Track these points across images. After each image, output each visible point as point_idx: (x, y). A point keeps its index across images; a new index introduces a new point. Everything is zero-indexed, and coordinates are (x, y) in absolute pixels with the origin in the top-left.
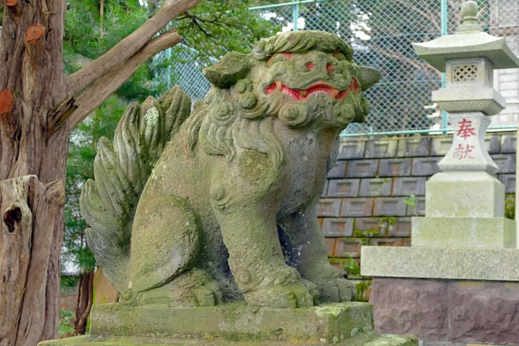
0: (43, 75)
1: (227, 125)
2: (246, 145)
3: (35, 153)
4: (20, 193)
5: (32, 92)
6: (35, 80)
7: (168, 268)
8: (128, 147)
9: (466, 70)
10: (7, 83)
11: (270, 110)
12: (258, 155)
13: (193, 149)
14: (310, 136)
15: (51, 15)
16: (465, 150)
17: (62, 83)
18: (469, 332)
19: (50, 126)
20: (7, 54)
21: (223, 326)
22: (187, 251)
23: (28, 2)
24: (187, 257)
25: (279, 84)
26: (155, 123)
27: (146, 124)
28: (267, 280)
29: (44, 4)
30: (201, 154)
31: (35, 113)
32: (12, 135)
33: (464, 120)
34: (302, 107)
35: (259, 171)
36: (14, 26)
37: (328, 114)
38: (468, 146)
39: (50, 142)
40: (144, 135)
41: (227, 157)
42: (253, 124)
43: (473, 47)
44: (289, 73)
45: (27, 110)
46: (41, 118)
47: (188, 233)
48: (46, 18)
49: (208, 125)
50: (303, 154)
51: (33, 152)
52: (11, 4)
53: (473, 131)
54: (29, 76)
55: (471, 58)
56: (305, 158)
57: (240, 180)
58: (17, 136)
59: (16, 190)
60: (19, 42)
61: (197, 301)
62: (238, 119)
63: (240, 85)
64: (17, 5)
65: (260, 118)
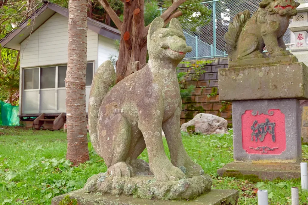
0: (139, 26)
1: (265, 16)
2: (270, 20)
3: (137, 54)
4: (135, 67)
5: (135, 33)
6: (136, 28)
7: (251, 50)
8: (237, 23)
9: (300, 17)
10: (126, 30)
11: (276, 12)
12: (274, 22)
13: (256, 22)
14: (285, 18)
15: (141, 5)
16: (300, 44)
17: (144, 30)
18: (304, 102)
19: (142, 45)
20: (126, 20)
21: (265, 62)
22: (256, 46)
23: (133, 1)
24: (256, 47)
25: (279, 6)
26: (243, 18)
27: (241, 18)
28: (277, 50)
29: (138, 1)
30: (258, 23)
31: (137, 40)
32: (129, 48)
33: (300, 34)
34: (284, 11)
35: (274, 26)
36: (128, 9)
37: (291, 12)
38: (301, 43)
39: (141, 51)
40: (241, 21)
41: (266, 23)
42: (272, 15)
43: (303, 8)
44: (282, 3)
45: (134, 39)
46: (139, 41)
47: (256, 41)
48: (139, 6)
49: (260, 17)
50: (284, 22)
51: (136, 54)
52: (128, 1)
53: (303, 38)
54: (134, 27)
55: (302, 12)
56: (284, 23)
57: (270, 28)
58: (130, 49)
59: (133, 66)
60: (130, 15)
61: (258, 57)
62: (268, 14)
63: (268, 7)
64: (130, 2)
65: (274, 14)
